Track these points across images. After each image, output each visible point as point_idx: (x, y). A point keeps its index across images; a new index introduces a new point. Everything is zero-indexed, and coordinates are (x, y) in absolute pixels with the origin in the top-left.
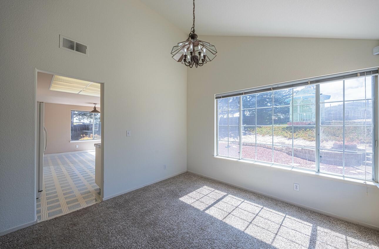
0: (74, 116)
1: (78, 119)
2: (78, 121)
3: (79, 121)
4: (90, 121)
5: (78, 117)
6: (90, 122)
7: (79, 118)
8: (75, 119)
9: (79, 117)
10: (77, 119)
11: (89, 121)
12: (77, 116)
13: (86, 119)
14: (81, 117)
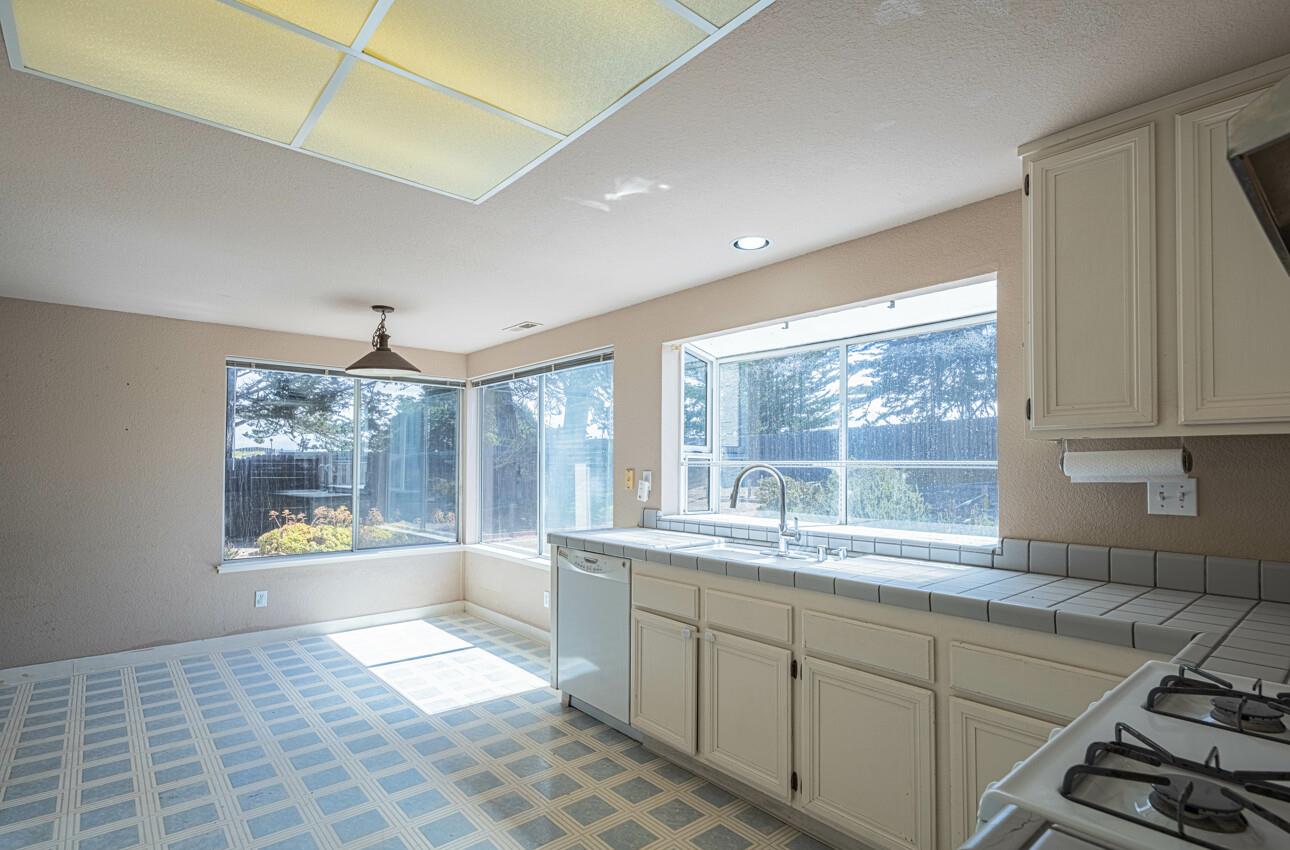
0: (237, 421)
1: (250, 433)
2: (251, 443)
3: (256, 441)
4: (303, 441)
5: (252, 425)
6: (303, 444)
7: (254, 427)
8: (239, 431)
9: (256, 422)
10: (246, 435)
11: (298, 440)
12: (250, 418)
13: (286, 432)
14: (263, 422)
